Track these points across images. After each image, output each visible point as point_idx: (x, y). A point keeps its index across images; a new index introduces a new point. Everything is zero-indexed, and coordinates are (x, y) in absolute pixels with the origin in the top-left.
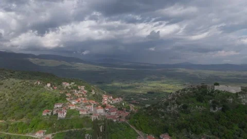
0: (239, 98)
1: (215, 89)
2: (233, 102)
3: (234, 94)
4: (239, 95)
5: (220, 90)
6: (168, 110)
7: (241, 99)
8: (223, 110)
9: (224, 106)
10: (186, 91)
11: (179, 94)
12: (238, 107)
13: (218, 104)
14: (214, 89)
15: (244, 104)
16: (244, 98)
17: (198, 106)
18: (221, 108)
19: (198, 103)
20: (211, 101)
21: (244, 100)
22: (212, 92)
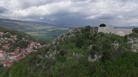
0: (129, 42)
1: (99, 32)
2: (120, 48)
3: (121, 37)
4: (128, 39)
5: (105, 32)
6: (46, 56)
7: (131, 44)
8: (103, 59)
9: (104, 53)
10: (70, 36)
11: (63, 38)
12: (125, 55)
13: (98, 50)
14: (97, 32)
15: (135, 51)
16: (135, 43)
17: (76, 53)
18: (100, 57)
19: (76, 49)
20: (91, 46)
21: (136, 45)
22: (95, 35)
